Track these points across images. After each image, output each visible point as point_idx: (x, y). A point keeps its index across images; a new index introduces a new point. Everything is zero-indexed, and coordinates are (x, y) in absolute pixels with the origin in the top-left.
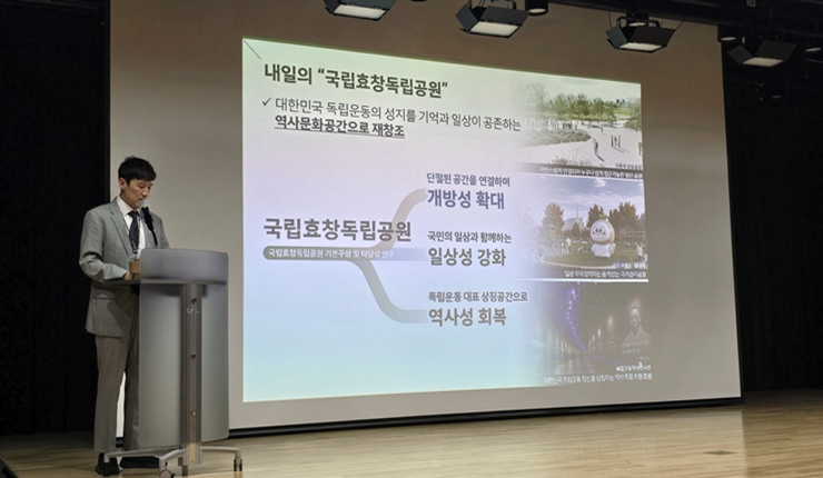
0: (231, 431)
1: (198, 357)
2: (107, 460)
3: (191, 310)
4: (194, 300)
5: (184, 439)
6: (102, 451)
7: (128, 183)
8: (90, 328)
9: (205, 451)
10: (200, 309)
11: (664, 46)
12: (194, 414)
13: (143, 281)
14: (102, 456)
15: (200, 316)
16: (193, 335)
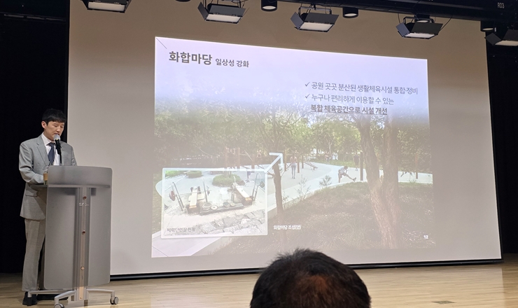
0: (111, 276)
1: (86, 233)
2: (29, 296)
3: (83, 204)
4: (85, 198)
5: (75, 284)
6: (27, 291)
7: (47, 124)
8: (22, 214)
9: (90, 292)
10: (89, 203)
11: (436, 34)
12: (83, 268)
13: (50, 186)
14: (27, 293)
15: (89, 207)
16: (84, 218)
